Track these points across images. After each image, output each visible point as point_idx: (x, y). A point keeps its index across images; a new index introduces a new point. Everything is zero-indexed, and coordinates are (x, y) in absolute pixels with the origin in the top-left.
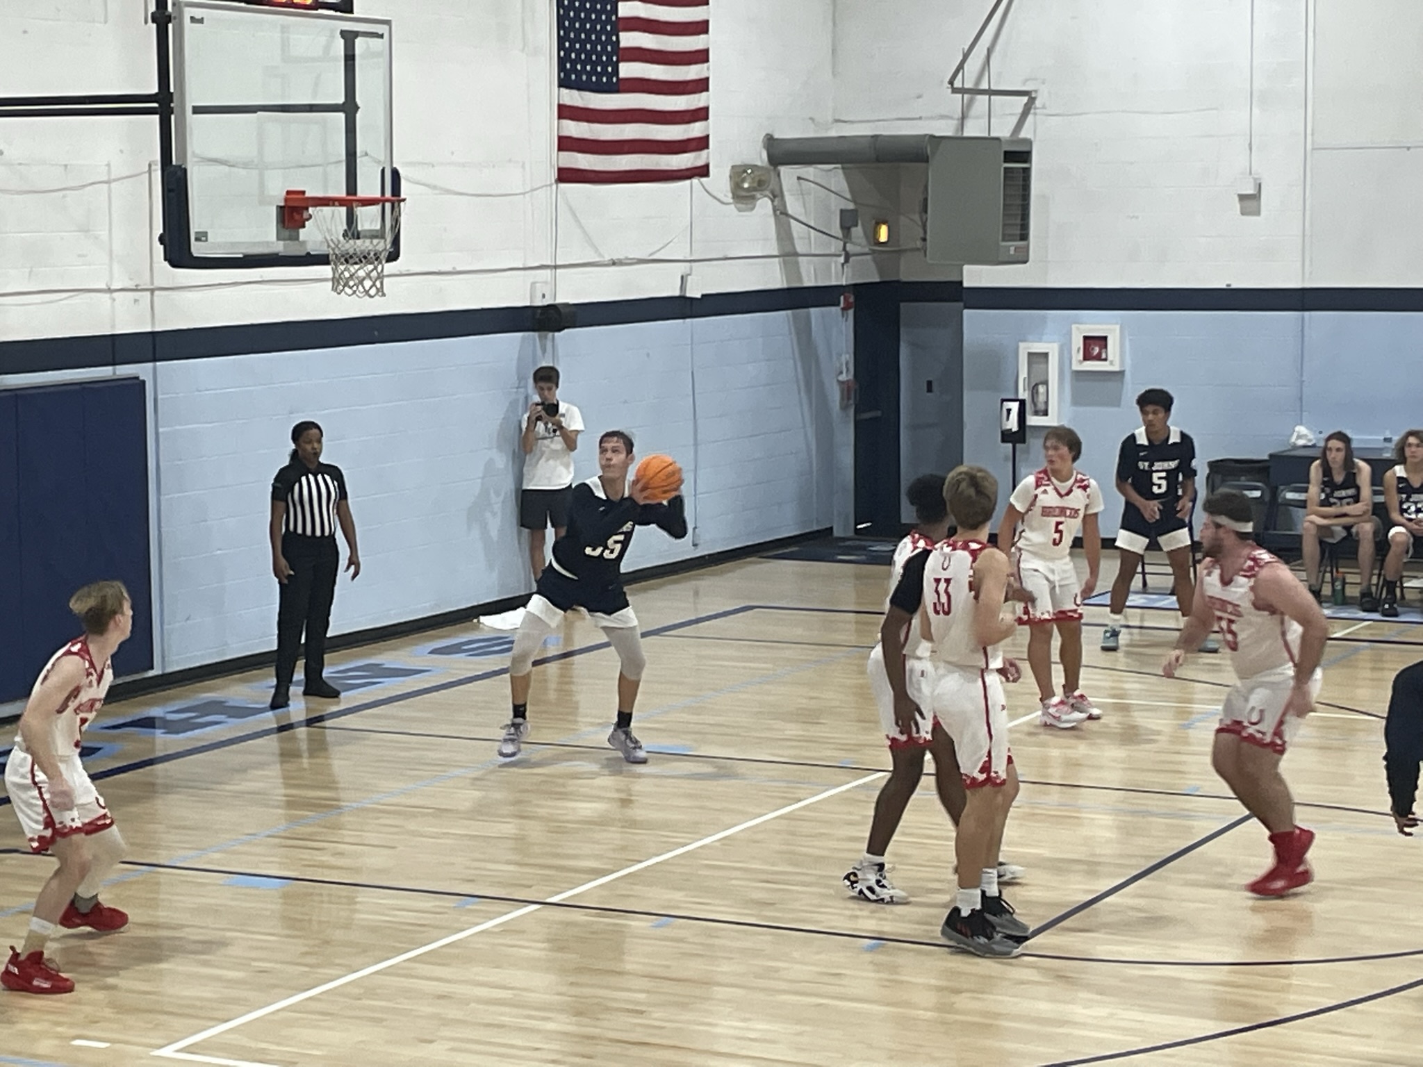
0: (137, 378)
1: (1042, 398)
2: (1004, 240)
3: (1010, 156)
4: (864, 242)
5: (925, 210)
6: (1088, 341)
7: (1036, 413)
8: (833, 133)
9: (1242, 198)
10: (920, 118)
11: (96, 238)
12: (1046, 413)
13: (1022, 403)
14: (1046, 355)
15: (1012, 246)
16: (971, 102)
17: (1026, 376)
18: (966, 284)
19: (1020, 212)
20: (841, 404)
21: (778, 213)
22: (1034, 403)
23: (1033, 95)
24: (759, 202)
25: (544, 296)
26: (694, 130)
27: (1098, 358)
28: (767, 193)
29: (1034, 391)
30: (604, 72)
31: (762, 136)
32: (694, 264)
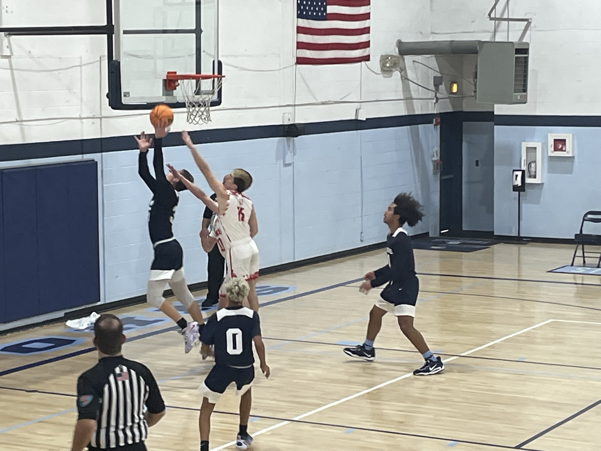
0: (93, 160)
1: (533, 169)
2: (515, 92)
3: (518, 51)
4: (445, 93)
5: (476, 77)
6: (556, 142)
7: (530, 177)
8: (431, 39)
10: (474, 32)
11: (75, 93)
12: (535, 177)
13: (523, 172)
14: (535, 148)
15: (519, 95)
16: (499, 24)
17: (525, 158)
18: (495, 113)
19: (523, 79)
20: (433, 172)
21: (403, 78)
22: (529, 172)
23: (530, 21)
24: (394, 73)
25: (289, 120)
26: (363, 38)
27: (561, 150)
28: (398, 68)
29: (529, 165)
30: (320, 10)
31: (396, 41)
32: (362, 104)
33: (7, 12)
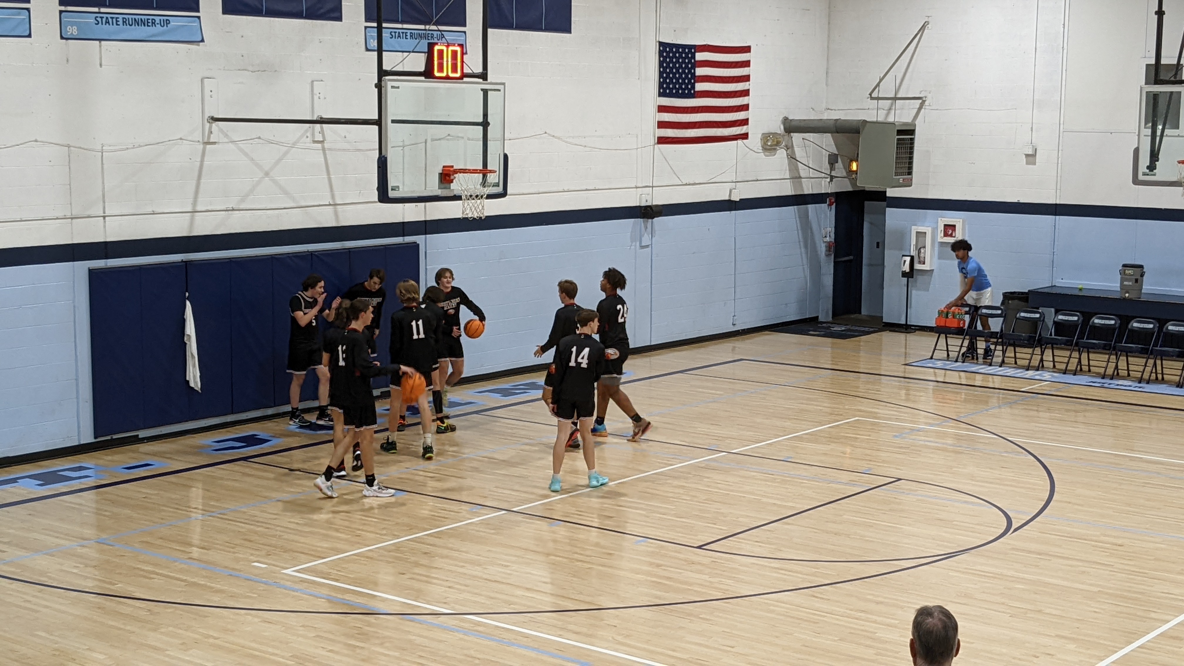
0: (416, 242)
1: (922, 255)
3: (900, 132)
4: (843, 171)
6: (946, 227)
7: (920, 262)
8: (825, 116)
9: (1027, 156)
12: (924, 263)
13: (912, 258)
14: (925, 233)
15: (901, 179)
17: (915, 243)
18: (888, 195)
19: (908, 161)
20: (826, 253)
21: (789, 157)
22: (919, 258)
23: (925, 99)
24: (778, 152)
25: (647, 201)
26: (740, 116)
28: (783, 147)
29: (918, 251)
30: (687, 88)
31: (781, 118)
32: (737, 184)
33: (319, 98)
